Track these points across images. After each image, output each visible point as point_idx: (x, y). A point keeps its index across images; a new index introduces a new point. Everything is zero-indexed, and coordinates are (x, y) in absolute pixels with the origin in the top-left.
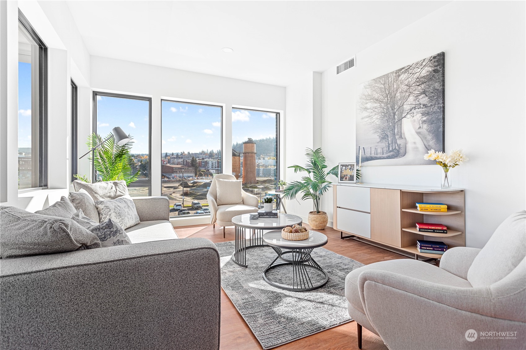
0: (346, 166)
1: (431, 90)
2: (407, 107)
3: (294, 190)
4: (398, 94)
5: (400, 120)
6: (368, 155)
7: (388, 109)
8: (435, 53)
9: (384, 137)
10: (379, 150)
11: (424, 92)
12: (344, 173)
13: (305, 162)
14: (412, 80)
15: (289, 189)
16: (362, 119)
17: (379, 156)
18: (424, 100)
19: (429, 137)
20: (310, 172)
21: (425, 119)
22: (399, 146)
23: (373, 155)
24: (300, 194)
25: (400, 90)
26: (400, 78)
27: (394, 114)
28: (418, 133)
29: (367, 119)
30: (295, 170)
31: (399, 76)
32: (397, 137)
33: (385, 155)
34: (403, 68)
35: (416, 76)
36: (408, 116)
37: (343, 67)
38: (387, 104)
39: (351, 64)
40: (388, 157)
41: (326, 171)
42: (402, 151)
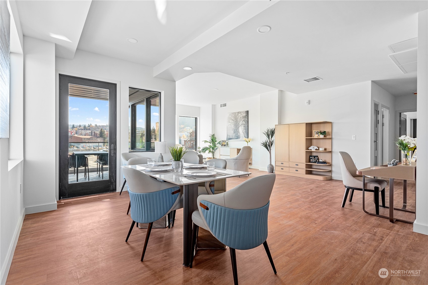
0: (223, 141)
1: (245, 120)
2: (240, 124)
3: (205, 150)
4: (238, 120)
5: (239, 127)
6: (230, 138)
7: (236, 123)
8: (246, 110)
9: (235, 132)
10: (233, 136)
11: (244, 121)
12: (223, 144)
13: (209, 139)
14: (241, 116)
15: (203, 150)
16: (229, 125)
17: (233, 138)
18: (244, 123)
19: (245, 134)
20: (211, 143)
21: (244, 128)
22: (238, 135)
23: (232, 138)
24: (207, 151)
25: (238, 118)
26: (239, 115)
27: (237, 125)
28: (243, 132)
29: (230, 126)
30: (205, 142)
31: (238, 114)
32: (238, 133)
33: (235, 138)
34: (239, 112)
35: (242, 115)
36: (240, 127)
37: (222, 105)
38: (235, 122)
39: (225, 105)
40: (236, 139)
41: (216, 143)
42: (239, 137)
